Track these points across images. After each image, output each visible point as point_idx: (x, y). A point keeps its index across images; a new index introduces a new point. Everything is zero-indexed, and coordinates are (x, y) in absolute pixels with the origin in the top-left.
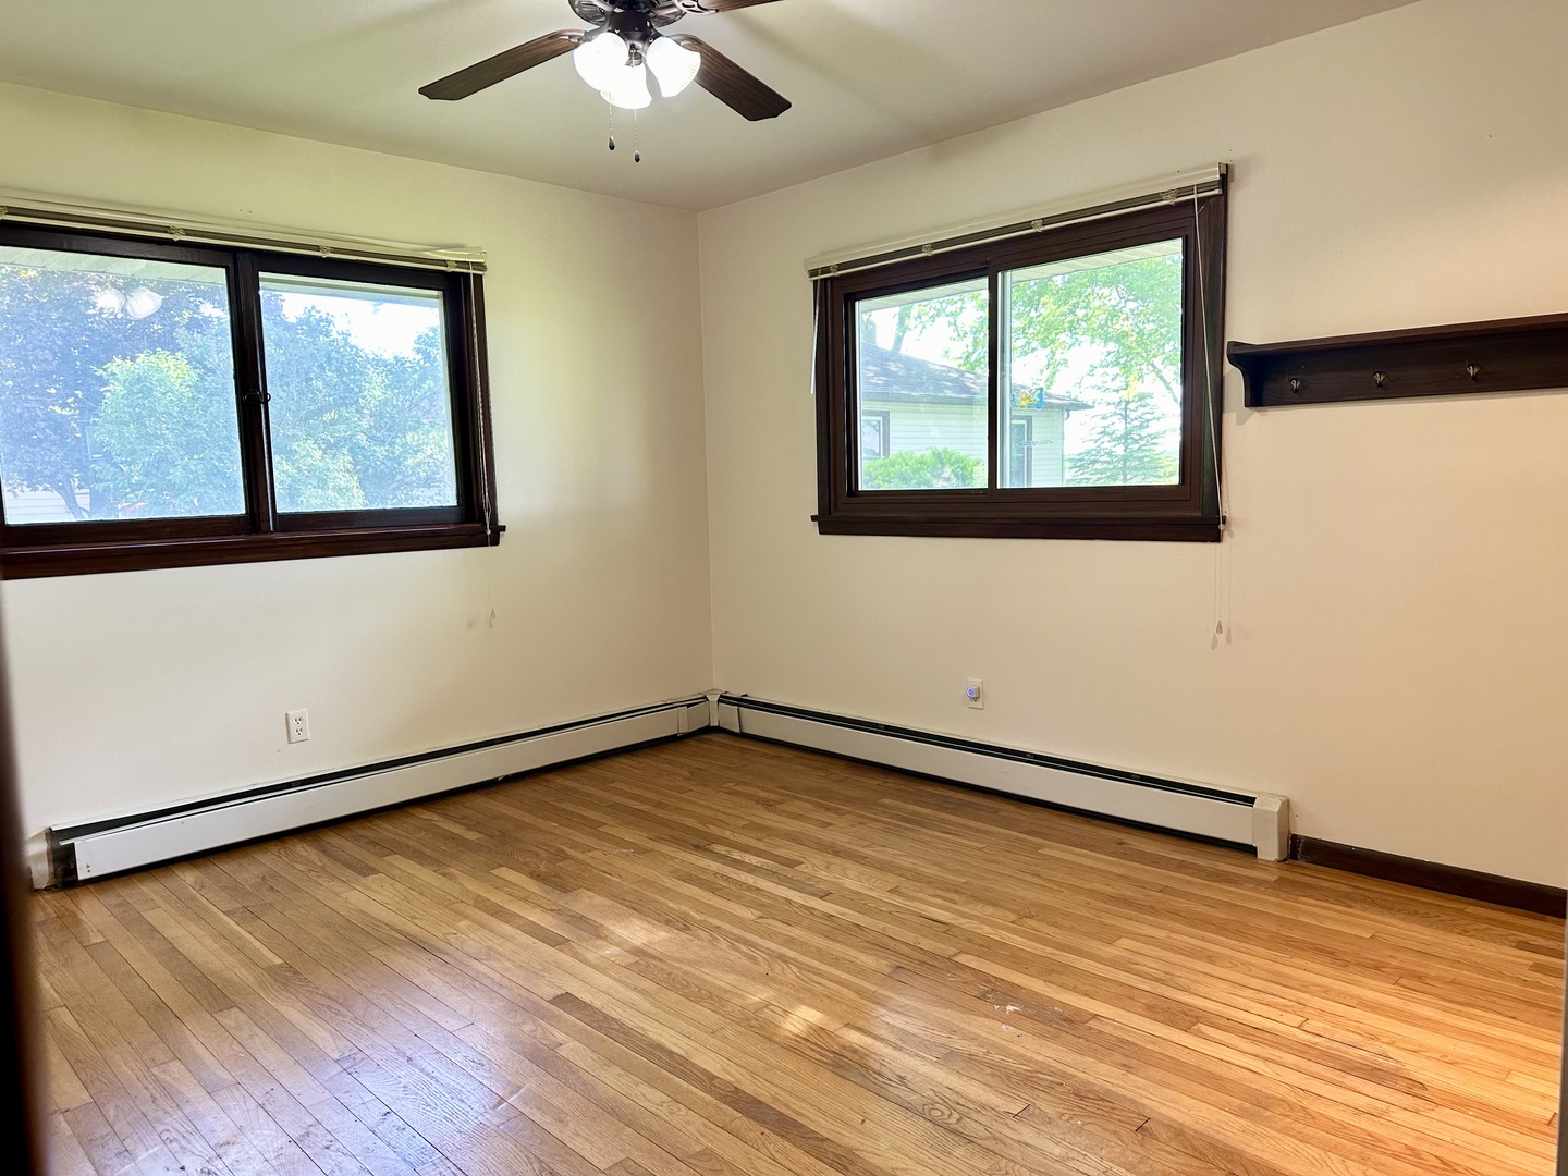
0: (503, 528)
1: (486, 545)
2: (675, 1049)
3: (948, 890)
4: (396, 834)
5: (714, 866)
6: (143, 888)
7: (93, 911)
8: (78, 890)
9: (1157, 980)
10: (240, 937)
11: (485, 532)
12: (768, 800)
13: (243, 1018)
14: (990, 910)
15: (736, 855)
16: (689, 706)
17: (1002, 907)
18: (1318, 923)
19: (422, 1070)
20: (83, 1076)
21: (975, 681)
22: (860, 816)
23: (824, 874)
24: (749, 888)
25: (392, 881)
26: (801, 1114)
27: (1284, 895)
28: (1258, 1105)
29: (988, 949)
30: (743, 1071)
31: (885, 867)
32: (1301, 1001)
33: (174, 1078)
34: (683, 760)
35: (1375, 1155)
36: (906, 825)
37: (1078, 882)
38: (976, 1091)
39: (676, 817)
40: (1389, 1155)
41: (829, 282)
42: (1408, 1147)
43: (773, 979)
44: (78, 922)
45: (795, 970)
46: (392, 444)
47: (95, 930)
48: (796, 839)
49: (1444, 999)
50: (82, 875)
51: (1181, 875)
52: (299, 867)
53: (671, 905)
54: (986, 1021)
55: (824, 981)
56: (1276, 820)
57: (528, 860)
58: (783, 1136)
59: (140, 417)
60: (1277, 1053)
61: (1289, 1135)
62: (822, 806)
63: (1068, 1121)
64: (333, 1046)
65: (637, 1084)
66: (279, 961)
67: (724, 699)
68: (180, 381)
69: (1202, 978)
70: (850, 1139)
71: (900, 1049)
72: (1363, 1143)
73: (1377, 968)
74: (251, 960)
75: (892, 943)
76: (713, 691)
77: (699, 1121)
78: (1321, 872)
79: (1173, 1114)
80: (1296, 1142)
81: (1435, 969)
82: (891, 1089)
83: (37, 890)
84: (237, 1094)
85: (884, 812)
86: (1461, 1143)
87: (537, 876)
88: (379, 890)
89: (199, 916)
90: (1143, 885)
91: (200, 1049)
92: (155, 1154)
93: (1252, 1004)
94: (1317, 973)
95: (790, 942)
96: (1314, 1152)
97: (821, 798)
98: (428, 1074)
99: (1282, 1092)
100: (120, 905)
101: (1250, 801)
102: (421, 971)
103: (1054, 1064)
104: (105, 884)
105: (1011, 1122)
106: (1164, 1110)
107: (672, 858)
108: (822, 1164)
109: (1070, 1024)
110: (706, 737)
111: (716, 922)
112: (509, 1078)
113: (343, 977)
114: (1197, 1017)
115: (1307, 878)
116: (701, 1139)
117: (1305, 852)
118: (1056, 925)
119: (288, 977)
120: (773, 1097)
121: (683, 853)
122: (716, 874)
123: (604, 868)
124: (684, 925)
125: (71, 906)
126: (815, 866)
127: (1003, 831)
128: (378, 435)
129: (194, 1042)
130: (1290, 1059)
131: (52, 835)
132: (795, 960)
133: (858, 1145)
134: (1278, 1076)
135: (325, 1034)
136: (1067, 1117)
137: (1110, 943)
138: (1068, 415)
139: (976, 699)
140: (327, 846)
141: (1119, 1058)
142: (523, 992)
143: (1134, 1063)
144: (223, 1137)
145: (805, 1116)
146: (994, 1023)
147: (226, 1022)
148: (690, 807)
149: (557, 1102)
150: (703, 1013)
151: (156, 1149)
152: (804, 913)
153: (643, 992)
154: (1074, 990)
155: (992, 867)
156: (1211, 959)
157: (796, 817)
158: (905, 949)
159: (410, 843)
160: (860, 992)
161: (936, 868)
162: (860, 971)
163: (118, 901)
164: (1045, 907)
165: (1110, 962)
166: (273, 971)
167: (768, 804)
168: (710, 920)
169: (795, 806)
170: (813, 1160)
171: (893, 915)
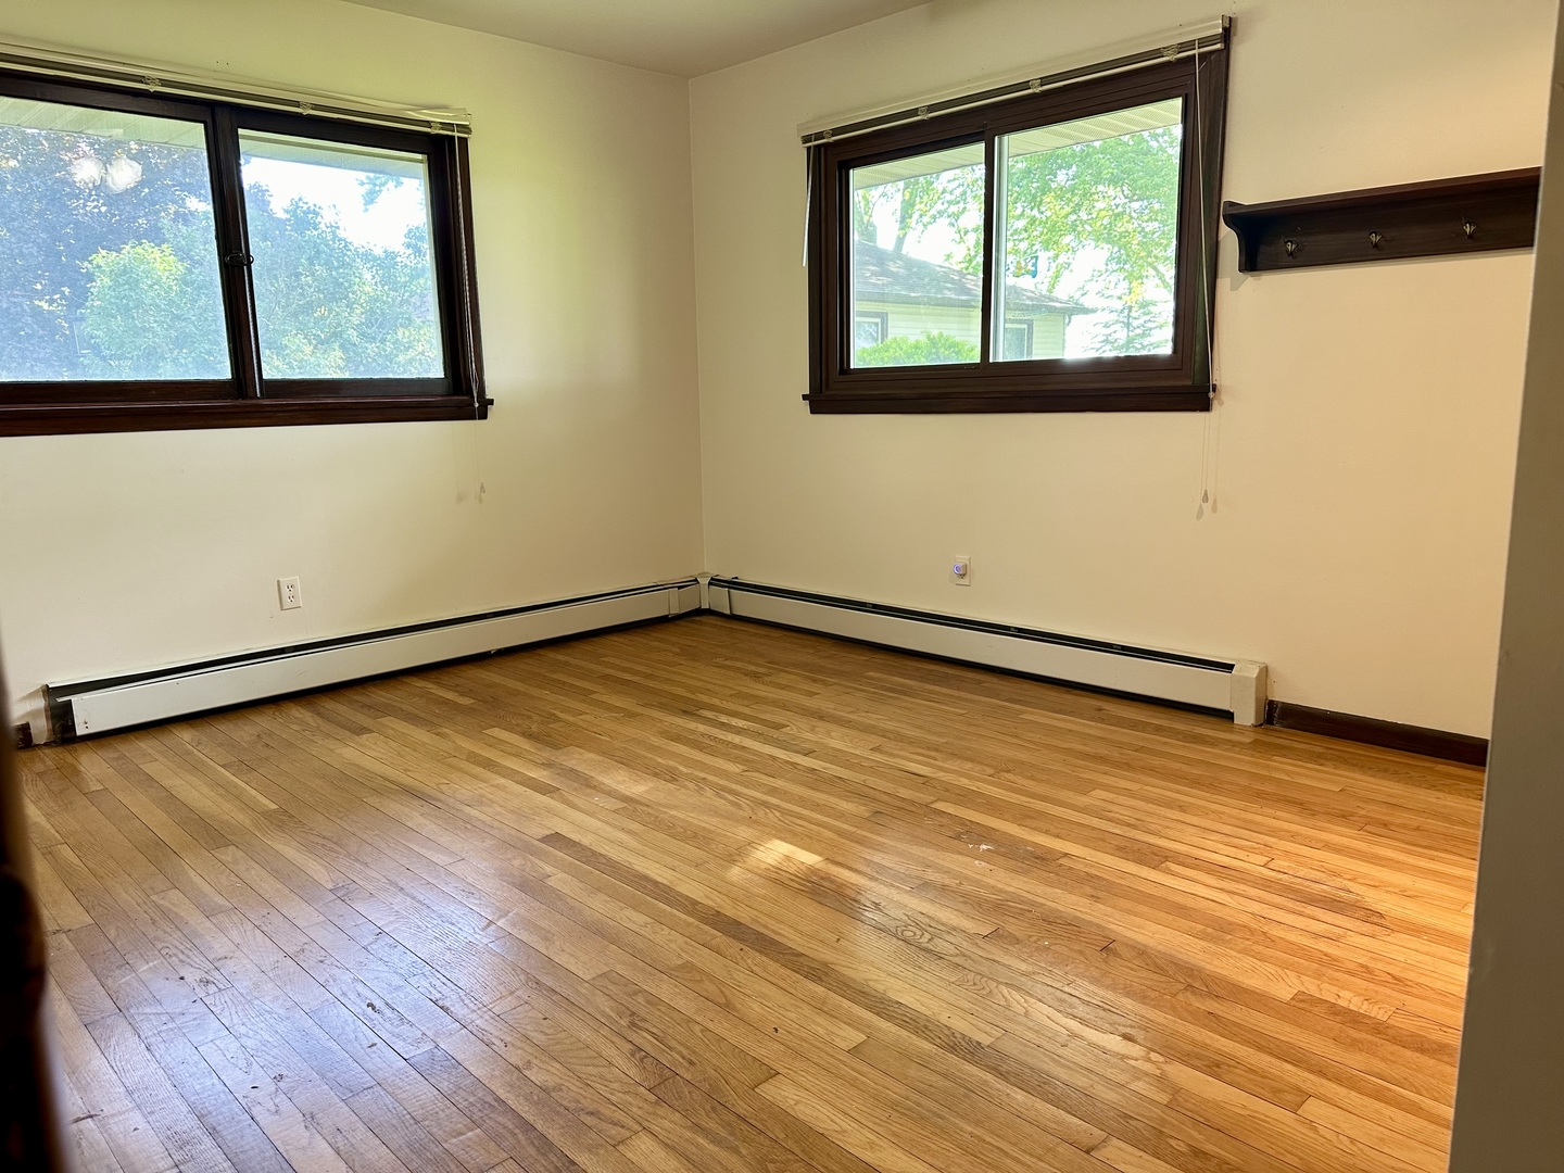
0: (491, 402)
1: (475, 419)
2: (659, 879)
3: (928, 749)
4: (390, 699)
5: (702, 728)
6: (140, 744)
7: (93, 765)
8: (76, 745)
9: (1129, 825)
10: (236, 786)
11: (472, 405)
12: (755, 673)
13: (240, 854)
14: (970, 765)
15: (724, 719)
16: (680, 588)
17: (979, 763)
18: (1288, 778)
19: (414, 898)
20: (84, 901)
21: (962, 559)
22: (847, 687)
23: (809, 736)
24: (735, 746)
25: (386, 740)
26: (780, 934)
27: (1257, 755)
28: (1220, 930)
29: (964, 797)
30: (725, 898)
31: (868, 729)
32: (1270, 844)
33: (173, 904)
34: (673, 639)
35: (1330, 971)
36: (891, 694)
37: (1056, 743)
38: (947, 916)
39: (667, 688)
40: (1343, 972)
41: (822, 149)
42: (1362, 966)
43: (755, 822)
44: (77, 773)
45: (778, 814)
46: (383, 341)
47: (93, 779)
48: (784, 706)
49: (1407, 843)
50: (80, 731)
51: (1158, 737)
52: (295, 727)
53: (660, 760)
54: (960, 857)
55: (805, 824)
56: (1254, 685)
57: (520, 722)
58: (761, 952)
59: (127, 309)
60: (1242, 887)
61: (1248, 955)
62: (808, 677)
63: (1036, 942)
64: (327, 878)
65: (622, 909)
66: (276, 807)
67: (715, 582)
68: (167, 274)
69: (1174, 825)
70: (826, 955)
71: (877, 880)
72: (1320, 962)
73: (1344, 816)
74: (247, 805)
75: (872, 791)
76: (703, 575)
77: (681, 940)
78: (1295, 735)
79: (1139, 938)
80: (1255, 960)
81: (1399, 818)
82: (866, 913)
83: (37, 745)
84: (235, 918)
85: (870, 684)
86: (1413, 963)
87: (529, 736)
88: (373, 747)
89: (196, 768)
90: (1120, 745)
91: (198, 880)
92: (155, 966)
93: (1220, 846)
94: (1287, 821)
95: (773, 791)
96: (1272, 969)
97: (810, 671)
98: (419, 902)
99: (1244, 919)
100: (118, 759)
101: (1229, 667)
102: (415, 816)
103: (1025, 894)
104: (104, 741)
105: (980, 943)
106: (1129, 934)
107: (661, 721)
108: (798, 975)
109: (1042, 860)
110: (697, 618)
111: (703, 775)
112: (498, 904)
113: (338, 821)
114: (1166, 857)
115: (1281, 740)
116: (683, 954)
117: (1283, 718)
118: (1032, 778)
119: (283, 820)
120: (753, 919)
121: (673, 718)
122: (703, 735)
123: (595, 730)
124: (672, 777)
125: (69, 759)
126: (800, 729)
127: (983, 699)
128: (369, 331)
129: (192, 874)
130: (1253, 892)
131: (49, 692)
132: (778, 806)
133: (832, 960)
134: (1240, 906)
135: (319, 867)
136: (1035, 938)
137: (1085, 794)
138: (1070, 319)
139: (962, 576)
140: (322, 709)
141: (1088, 890)
142: (513, 832)
143: (1101, 894)
144: (221, 953)
145: (785, 936)
146: (966, 859)
147: (223, 857)
148: (679, 678)
149: (544, 924)
150: (690, 850)
151: (155, 962)
152: (788, 767)
153: (629, 832)
154: (1047, 832)
155: (971, 729)
156: (1182, 808)
157: (783, 687)
158: (885, 798)
159: (404, 707)
160: (840, 833)
161: (918, 730)
162: (840, 815)
163: (116, 755)
164: (1023, 763)
165: (1084, 810)
166: (267, 815)
167: (756, 676)
168: (696, 773)
169: (784, 679)
170: (789, 972)
171: (874, 770)
